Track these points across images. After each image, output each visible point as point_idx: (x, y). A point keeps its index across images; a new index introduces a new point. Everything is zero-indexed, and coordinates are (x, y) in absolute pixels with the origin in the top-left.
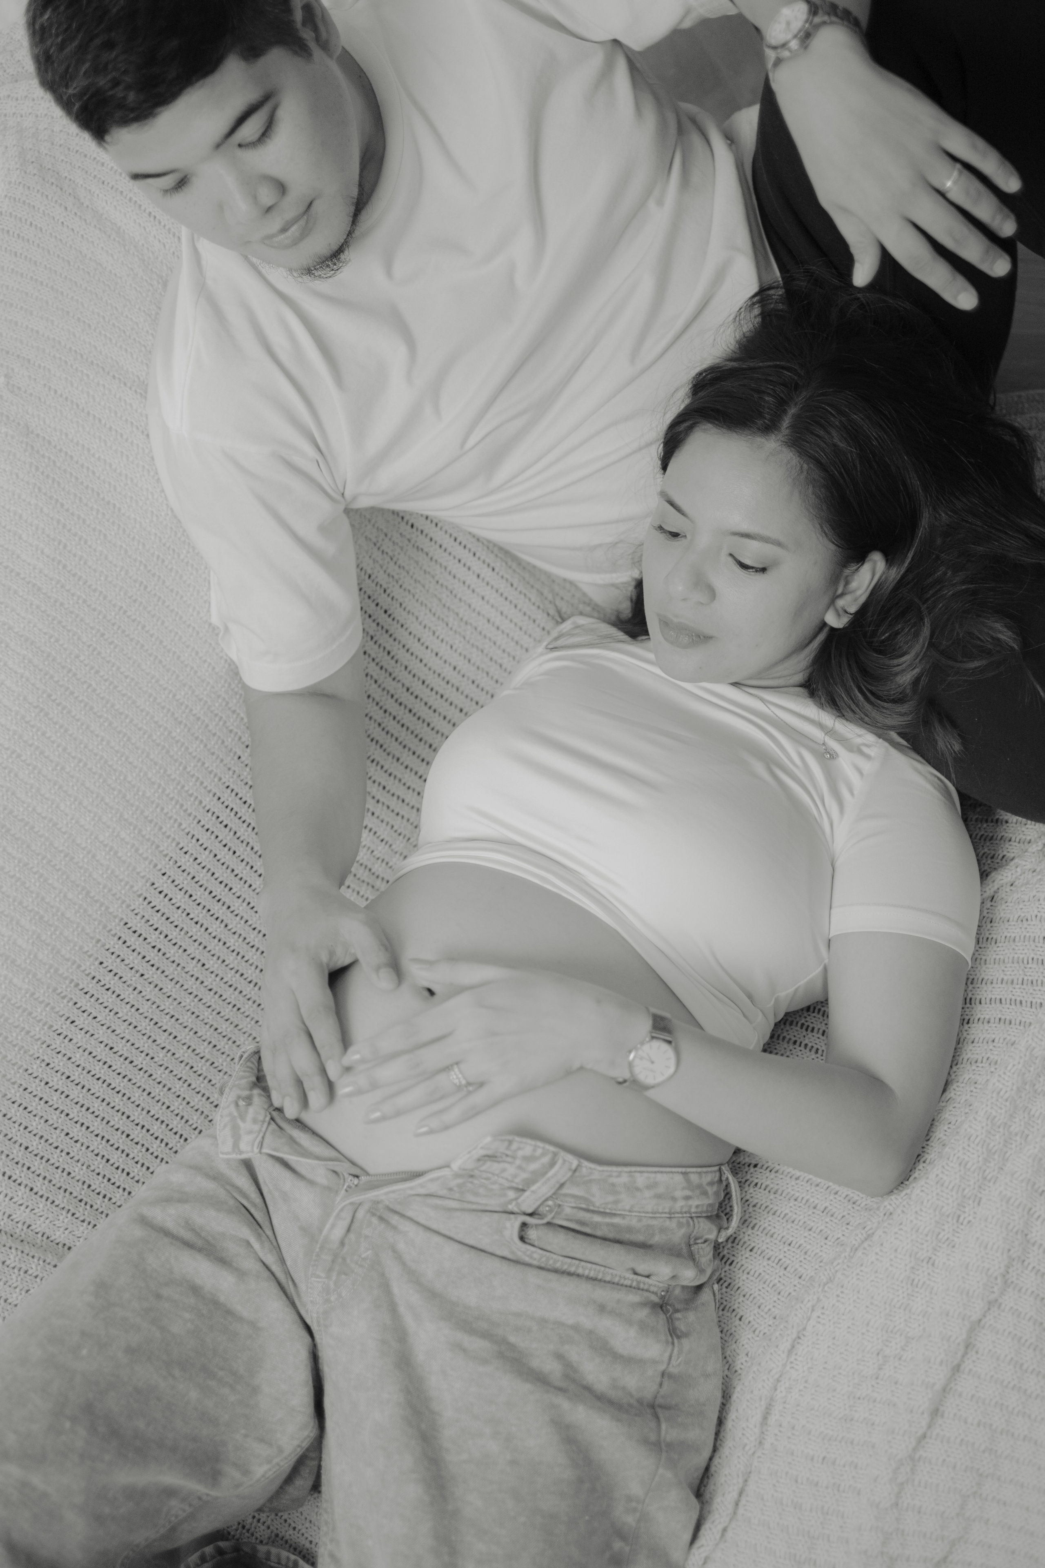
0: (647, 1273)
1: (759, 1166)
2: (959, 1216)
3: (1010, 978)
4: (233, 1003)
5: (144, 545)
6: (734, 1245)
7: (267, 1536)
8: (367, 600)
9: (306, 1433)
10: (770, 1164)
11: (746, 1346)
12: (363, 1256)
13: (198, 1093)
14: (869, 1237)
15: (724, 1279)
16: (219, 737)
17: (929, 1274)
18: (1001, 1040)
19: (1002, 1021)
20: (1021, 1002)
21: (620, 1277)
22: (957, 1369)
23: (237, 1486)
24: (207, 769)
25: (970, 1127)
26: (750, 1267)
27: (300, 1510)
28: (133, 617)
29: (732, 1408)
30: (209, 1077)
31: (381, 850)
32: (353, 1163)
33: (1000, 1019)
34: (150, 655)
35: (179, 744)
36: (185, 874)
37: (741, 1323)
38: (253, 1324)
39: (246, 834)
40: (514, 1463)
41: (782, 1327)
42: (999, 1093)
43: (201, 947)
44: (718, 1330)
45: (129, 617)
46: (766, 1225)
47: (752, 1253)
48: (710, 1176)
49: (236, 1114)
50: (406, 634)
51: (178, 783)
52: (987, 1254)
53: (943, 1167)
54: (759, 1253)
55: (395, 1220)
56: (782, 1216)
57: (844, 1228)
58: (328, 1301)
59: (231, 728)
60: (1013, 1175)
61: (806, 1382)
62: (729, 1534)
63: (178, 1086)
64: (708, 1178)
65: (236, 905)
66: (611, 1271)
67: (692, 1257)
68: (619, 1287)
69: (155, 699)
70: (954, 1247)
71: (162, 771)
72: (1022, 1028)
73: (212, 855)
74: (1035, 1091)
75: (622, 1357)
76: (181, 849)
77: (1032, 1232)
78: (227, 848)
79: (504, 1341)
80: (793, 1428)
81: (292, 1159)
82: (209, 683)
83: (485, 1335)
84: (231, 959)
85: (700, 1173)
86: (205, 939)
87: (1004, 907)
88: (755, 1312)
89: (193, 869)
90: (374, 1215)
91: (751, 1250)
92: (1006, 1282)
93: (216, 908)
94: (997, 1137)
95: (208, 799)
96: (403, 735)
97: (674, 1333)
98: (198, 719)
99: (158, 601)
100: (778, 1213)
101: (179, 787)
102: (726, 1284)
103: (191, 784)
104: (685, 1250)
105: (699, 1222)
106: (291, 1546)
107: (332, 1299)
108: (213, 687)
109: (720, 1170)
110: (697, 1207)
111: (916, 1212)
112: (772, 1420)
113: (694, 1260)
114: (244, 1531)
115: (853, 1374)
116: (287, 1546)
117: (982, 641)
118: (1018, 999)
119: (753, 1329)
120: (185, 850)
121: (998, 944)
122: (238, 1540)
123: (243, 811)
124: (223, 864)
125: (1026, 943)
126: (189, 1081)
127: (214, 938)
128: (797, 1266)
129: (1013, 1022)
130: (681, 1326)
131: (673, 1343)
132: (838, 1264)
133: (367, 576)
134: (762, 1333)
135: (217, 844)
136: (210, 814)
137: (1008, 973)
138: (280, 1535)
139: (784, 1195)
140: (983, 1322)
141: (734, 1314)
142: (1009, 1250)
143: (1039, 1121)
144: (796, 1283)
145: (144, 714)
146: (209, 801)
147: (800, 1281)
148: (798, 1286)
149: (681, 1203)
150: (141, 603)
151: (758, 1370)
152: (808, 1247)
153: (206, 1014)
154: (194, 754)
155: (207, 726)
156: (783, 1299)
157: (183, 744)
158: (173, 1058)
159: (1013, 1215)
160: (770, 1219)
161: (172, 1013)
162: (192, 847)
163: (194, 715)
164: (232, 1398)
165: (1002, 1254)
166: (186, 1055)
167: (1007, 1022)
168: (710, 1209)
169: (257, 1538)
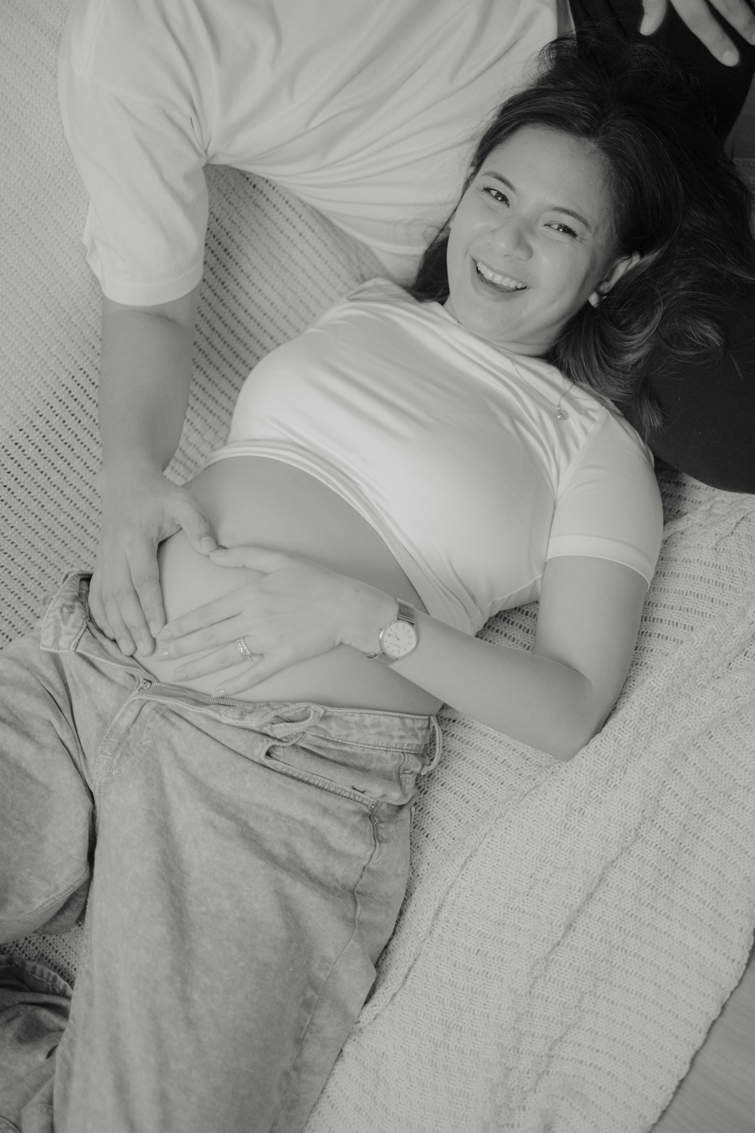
0: (362, 790)
1: (457, 722)
2: (608, 780)
3: (671, 604)
4: (63, 539)
5: (39, 163)
6: (430, 779)
7: (35, 955)
8: (212, 239)
9: (79, 876)
10: (465, 721)
11: (429, 857)
12: (144, 744)
13: (25, 605)
14: (537, 787)
15: (418, 804)
16: (79, 329)
17: (579, 821)
18: (658, 651)
19: (661, 637)
20: (677, 624)
21: (342, 789)
22: (590, 896)
23: (19, 913)
24: (67, 352)
25: (627, 713)
26: (440, 798)
27: (63, 936)
28: (23, 220)
29: (412, 903)
30: (36, 594)
31: (194, 437)
32: (147, 671)
33: (659, 635)
34: (33, 253)
35: (47, 329)
36: (38, 432)
37: (427, 839)
38: (46, 787)
39: (91, 408)
40: (241, 919)
41: (459, 846)
42: (652, 690)
43: (43, 492)
44: (409, 842)
45: (19, 220)
46: (456, 767)
47: (443, 787)
48: (421, 723)
49: (60, 618)
50: (239, 271)
51: (42, 360)
52: (626, 811)
53: (602, 741)
54: (448, 787)
55: (174, 719)
56: (470, 762)
57: (517, 778)
58: (110, 774)
59: (89, 323)
60: (655, 754)
61: (472, 891)
62: (397, 999)
63: (10, 598)
64: (420, 724)
65: (76, 463)
66: (335, 784)
67: (400, 783)
68: (340, 797)
69: (32, 290)
70: (601, 803)
71: (30, 348)
72: (675, 643)
73: (61, 421)
74: (680, 693)
75: (335, 850)
76: (37, 412)
77: (663, 800)
78: (74, 417)
79: (246, 824)
80: (458, 925)
81: (98, 660)
82: (76, 284)
83: (232, 817)
84: (65, 504)
85: (413, 719)
86: (47, 486)
87: (674, 549)
88: (439, 832)
89: (45, 429)
90: (158, 712)
91: (442, 785)
92: (637, 835)
93: (59, 463)
94: (646, 724)
95: (64, 376)
96: (225, 350)
97: (377, 838)
98: (64, 311)
99: (45, 210)
100: (467, 760)
101: (42, 363)
102: (419, 808)
103: (52, 362)
104: (395, 777)
105: (408, 757)
106: (52, 965)
107: (114, 773)
108: (79, 288)
109: (429, 718)
110: (408, 745)
111: (576, 773)
112: (442, 916)
113: (401, 785)
114: (17, 949)
115: (510, 889)
116: (50, 964)
117: (693, 336)
118: (675, 621)
119: (436, 845)
120: (40, 413)
121: (665, 577)
122: (11, 955)
123: (91, 390)
124: (69, 429)
125: (687, 579)
126: (19, 595)
127: (55, 486)
128: (477, 802)
129: (669, 638)
130: (383, 834)
131: (375, 846)
132: (509, 804)
133: (215, 220)
134: (442, 849)
135: (67, 413)
136: (64, 388)
137: (670, 600)
138: (45, 955)
139: (473, 746)
140: (615, 863)
141: (423, 831)
142: (644, 811)
143: (680, 716)
144: (474, 814)
145: (22, 300)
146: (64, 378)
147: (477, 813)
148: (475, 817)
149: (397, 740)
150: (31, 210)
151: (436, 877)
152: (487, 788)
153: (40, 545)
154: (58, 339)
155: (70, 318)
156: (462, 825)
157: (50, 330)
158: (9, 575)
159: (651, 785)
160: (460, 763)
161: (13, 540)
162: (46, 411)
163: (62, 308)
164: (23, 843)
165: (638, 813)
166: (20, 574)
167: (664, 638)
168: (418, 749)
169: (26, 955)
